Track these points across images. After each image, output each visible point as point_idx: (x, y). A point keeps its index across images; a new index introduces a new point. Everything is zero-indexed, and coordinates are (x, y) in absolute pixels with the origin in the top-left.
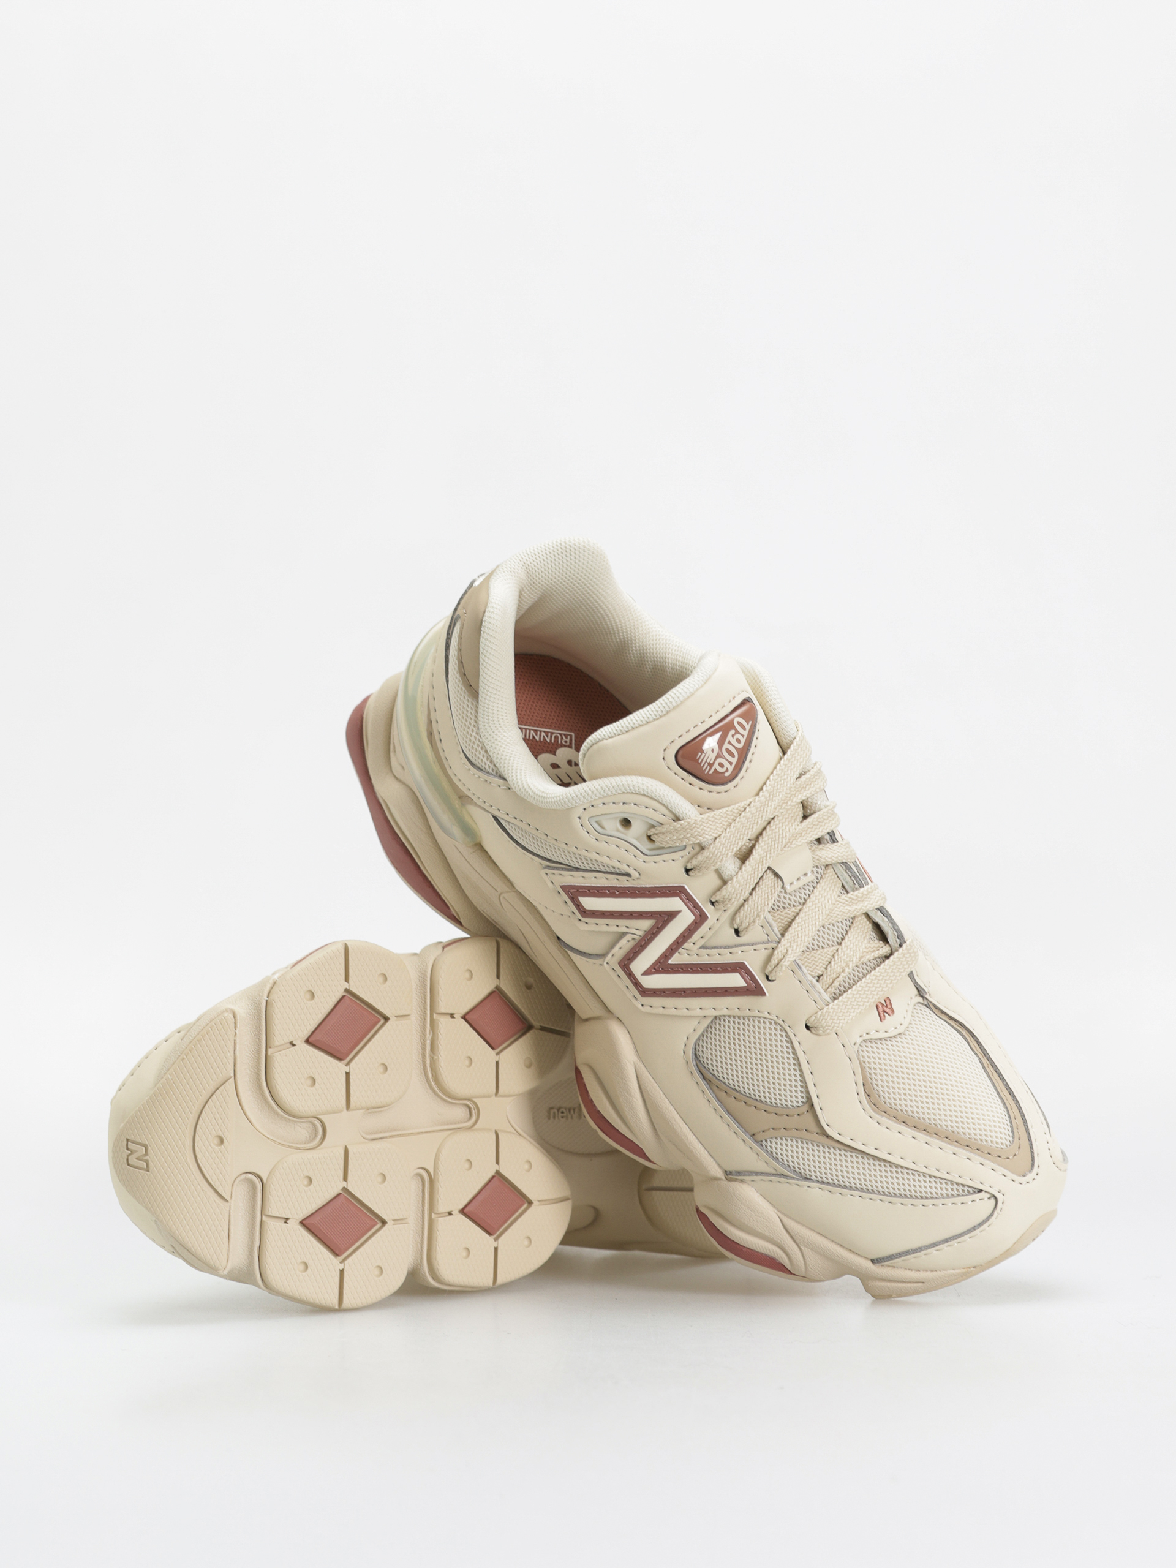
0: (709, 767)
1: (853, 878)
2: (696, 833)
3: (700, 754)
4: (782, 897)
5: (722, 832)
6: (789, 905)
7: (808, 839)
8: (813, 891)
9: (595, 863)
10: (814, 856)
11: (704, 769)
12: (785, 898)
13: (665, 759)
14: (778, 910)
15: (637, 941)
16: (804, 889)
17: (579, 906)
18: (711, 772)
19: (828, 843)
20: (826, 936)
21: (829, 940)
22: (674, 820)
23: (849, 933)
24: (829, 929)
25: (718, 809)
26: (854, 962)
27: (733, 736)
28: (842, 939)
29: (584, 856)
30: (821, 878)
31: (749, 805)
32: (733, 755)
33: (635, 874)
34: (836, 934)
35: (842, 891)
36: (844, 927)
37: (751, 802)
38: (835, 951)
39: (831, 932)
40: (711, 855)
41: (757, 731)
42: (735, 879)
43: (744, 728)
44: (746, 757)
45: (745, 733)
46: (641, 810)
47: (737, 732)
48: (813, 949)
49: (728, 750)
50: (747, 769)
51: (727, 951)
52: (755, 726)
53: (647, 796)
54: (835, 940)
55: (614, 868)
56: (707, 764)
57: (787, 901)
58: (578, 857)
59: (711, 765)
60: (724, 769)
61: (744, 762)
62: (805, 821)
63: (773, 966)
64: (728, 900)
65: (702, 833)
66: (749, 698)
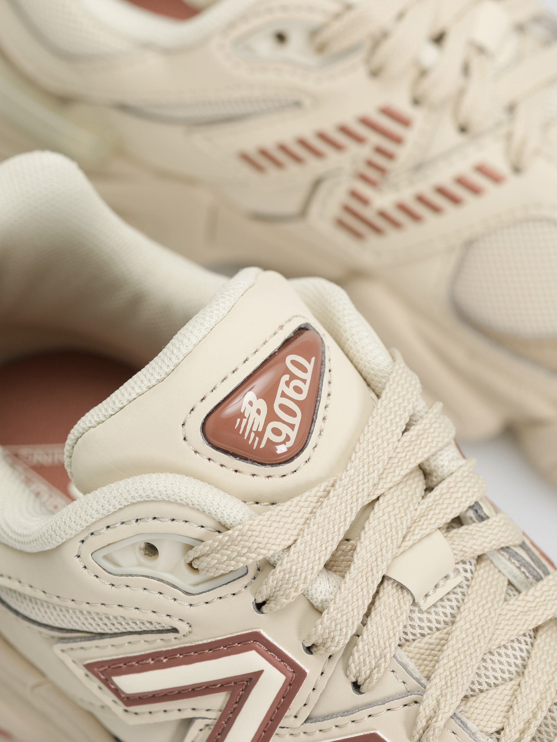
0: (257, 439)
1: (523, 569)
2: (255, 545)
3: (239, 420)
4: (416, 619)
5: (298, 535)
6: (430, 629)
7: (439, 521)
8: (463, 600)
9: (121, 620)
10: (454, 547)
11: (250, 442)
12: (421, 619)
13: (187, 438)
14: (414, 640)
15: (212, 727)
16: (449, 600)
17: (117, 691)
18: (262, 445)
19: (474, 522)
20: (497, 666)
21: (503, 671)
22: (219, 532)
23: (533, 653)
24: (500, 655)
25: (284, 501)
26: (549, 699)
27: (288, 384)
28: (525, 667)
29: (104, 614)
30: (472, 578)
31: (333, 486)
32: (293, 414)
33: (183, 627)
34: (512, 660)
35: (510, 592)
36: (524, 646)
37: (335, 481)
38: (516, 687)
39: (504, 659)
40: (287, 576)
41: (327, 371)
42: (332, 607)
43: (304, 370)
44: (315, 413)
45: (308, 376)
46: (166, 526)
47: (293, 377)
48: (481, 691)
49: (282, 407)
50: (321, 431)
51: (348, 719)
52: (323, 363)
53: (169, 502)
54: (513, 669)
55: (151, 623)
56: (253, 435)
57: (425, 624)
58: (94, 616)
59: (260, 435)
60: (282, 438)
61: (313, 421)
62: (429, 495)
63: (421, 731)
64: (329, 640)
65: (264, 543)
66: (307, 324)
